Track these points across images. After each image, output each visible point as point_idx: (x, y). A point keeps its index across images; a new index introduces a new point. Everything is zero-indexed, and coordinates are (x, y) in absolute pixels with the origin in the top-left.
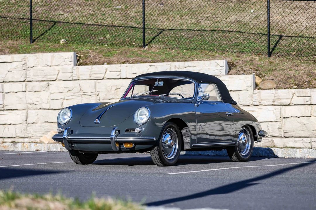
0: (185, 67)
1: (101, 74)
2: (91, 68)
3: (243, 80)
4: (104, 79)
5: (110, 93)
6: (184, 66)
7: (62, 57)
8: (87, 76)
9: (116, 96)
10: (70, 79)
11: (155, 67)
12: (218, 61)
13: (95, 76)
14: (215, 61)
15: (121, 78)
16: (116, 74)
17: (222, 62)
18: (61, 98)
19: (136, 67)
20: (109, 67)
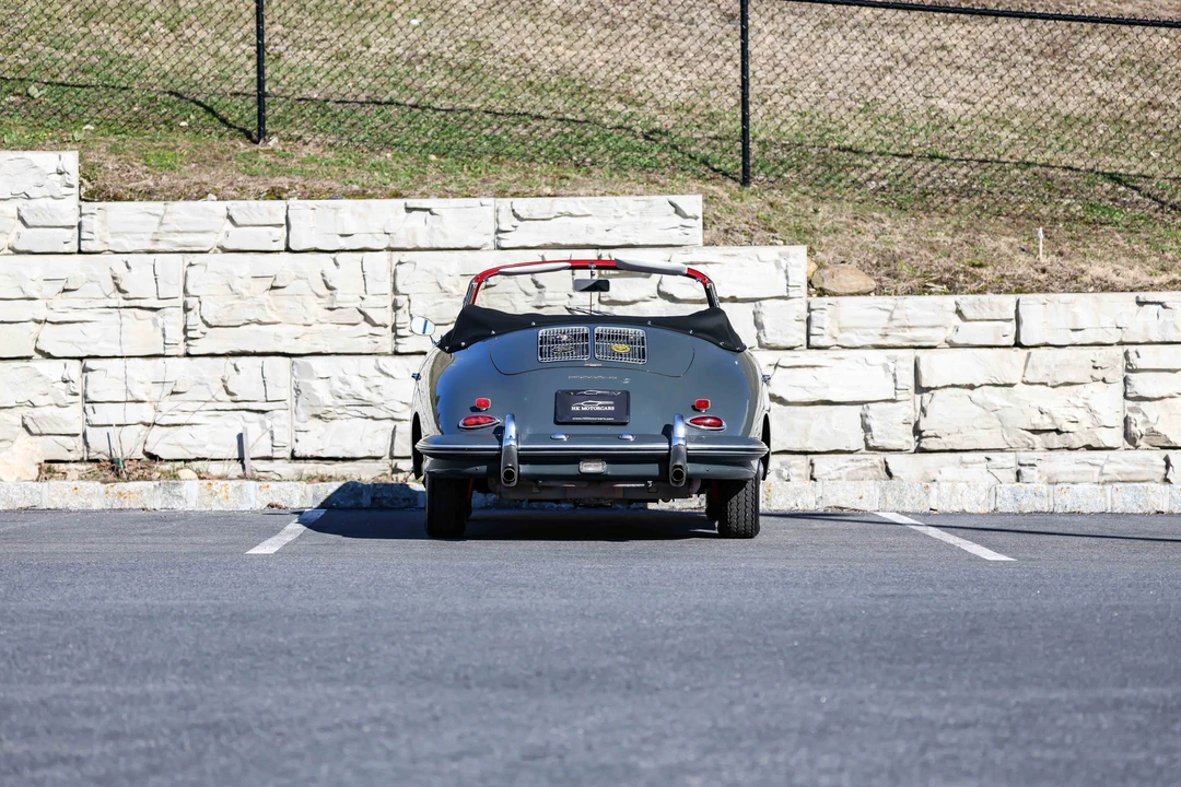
0: (552, 216)
1: (204, 232)
2: (161, 213)
3: (773, 265)
4: (212, 252)
5: (249, 302)
6: (549, 213)
7: (35, 167)
8: (141, 240)
9: (268, 309)
10: (67, 248)
11: (432, 214)
12: (679, 200)
13: (180, 239)
14: (665, 198)
15: (288, 250)
16: (270, 234)
17: (693, 203)
18: (32, 316)
19: (353, 212)
20: (238, 210)
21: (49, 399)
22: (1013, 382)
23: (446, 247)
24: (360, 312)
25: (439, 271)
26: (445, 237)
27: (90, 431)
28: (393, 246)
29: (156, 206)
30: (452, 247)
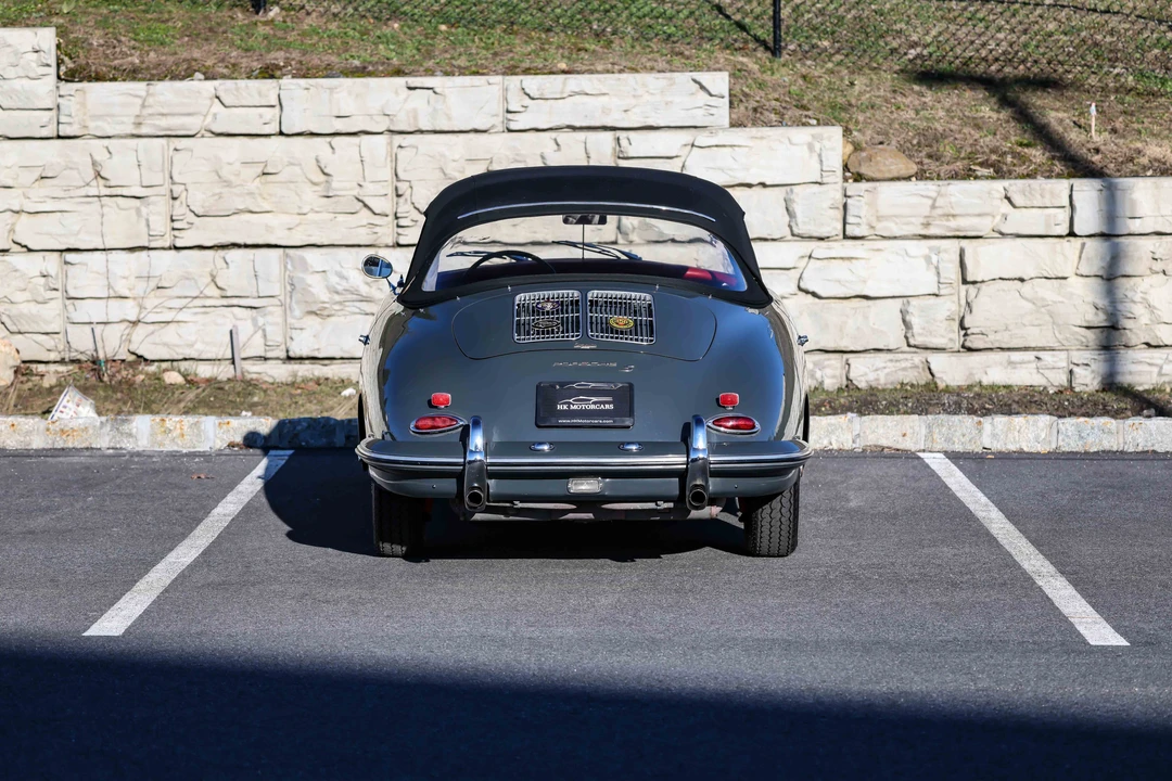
0: (565, 95)
1: (189, 114)
2: (143, 94)
3: (806, 148)
4: (199, 135)
5: (238, 190)
6: (562, 93)
7: (9, 46)
8: (123, 123)
9: (259, 199)
10: (44, 133)
11: (435, 92)
12: (704, 77)
13: (164, 122)
14: (688, 76)
15: (281, 133)
16: (261, 116)
17: (719, 82)
18: (6, 207)
19: (350, 93)
20: (226, 90)
21: (27, 295)
22: (1065, 275)
23: (451, 129)
24: (359, 200)
25: (443, 156)
26: (449, 119)
27: (70, 328)
28: (392, 128)
29: (139, 87)
30: (456, 129)
